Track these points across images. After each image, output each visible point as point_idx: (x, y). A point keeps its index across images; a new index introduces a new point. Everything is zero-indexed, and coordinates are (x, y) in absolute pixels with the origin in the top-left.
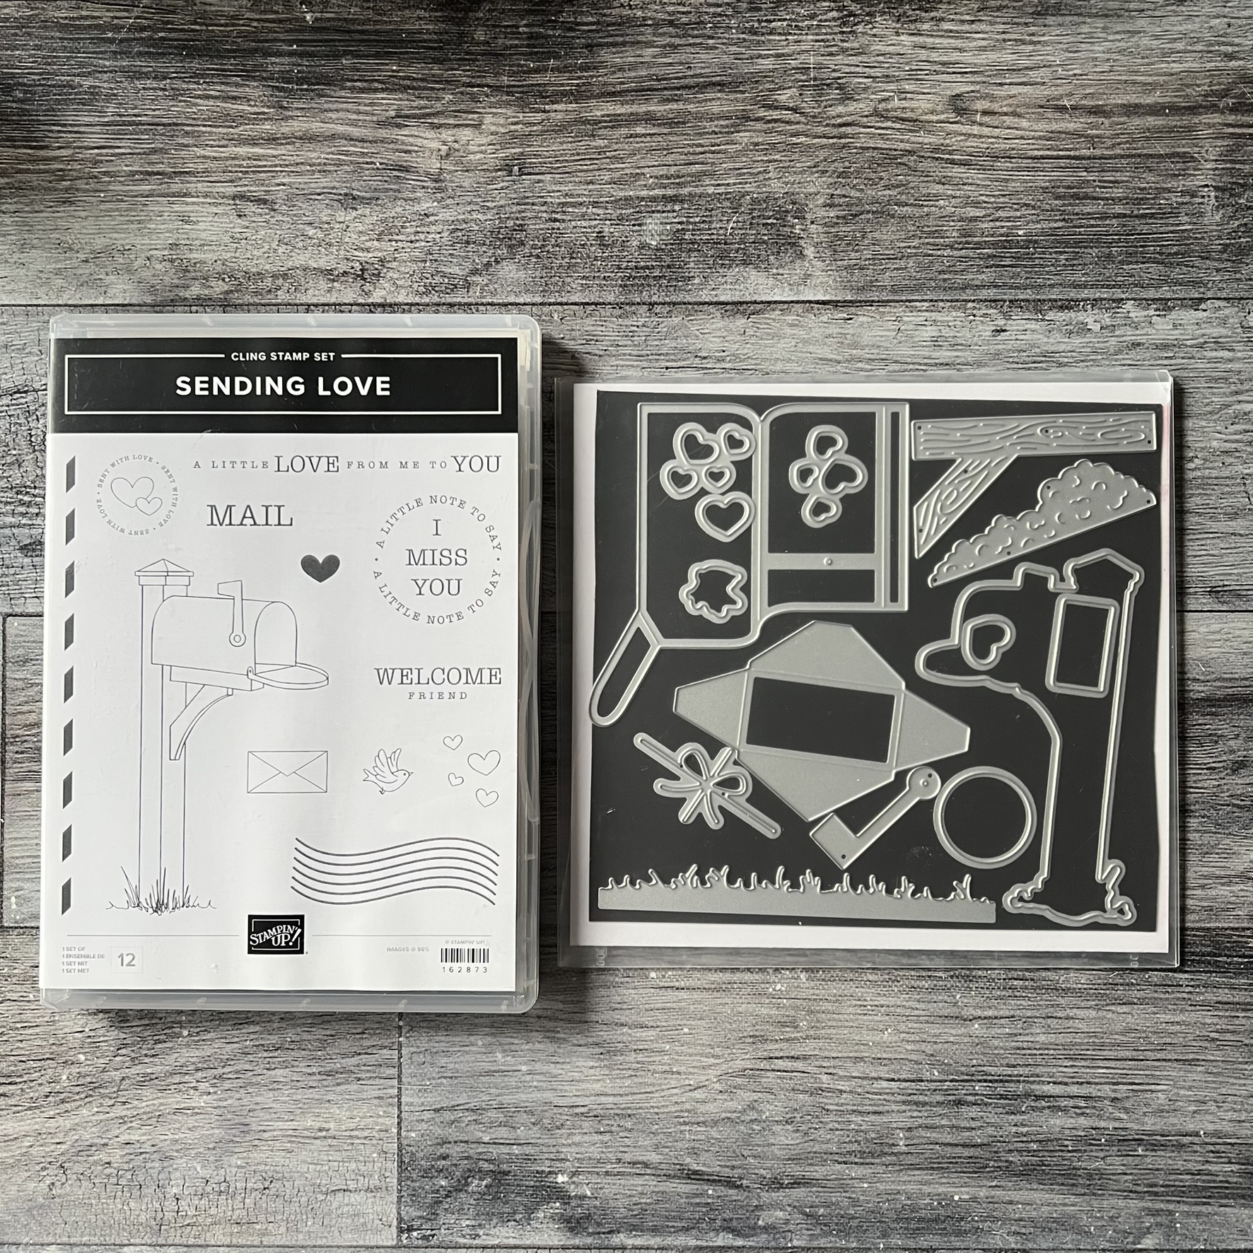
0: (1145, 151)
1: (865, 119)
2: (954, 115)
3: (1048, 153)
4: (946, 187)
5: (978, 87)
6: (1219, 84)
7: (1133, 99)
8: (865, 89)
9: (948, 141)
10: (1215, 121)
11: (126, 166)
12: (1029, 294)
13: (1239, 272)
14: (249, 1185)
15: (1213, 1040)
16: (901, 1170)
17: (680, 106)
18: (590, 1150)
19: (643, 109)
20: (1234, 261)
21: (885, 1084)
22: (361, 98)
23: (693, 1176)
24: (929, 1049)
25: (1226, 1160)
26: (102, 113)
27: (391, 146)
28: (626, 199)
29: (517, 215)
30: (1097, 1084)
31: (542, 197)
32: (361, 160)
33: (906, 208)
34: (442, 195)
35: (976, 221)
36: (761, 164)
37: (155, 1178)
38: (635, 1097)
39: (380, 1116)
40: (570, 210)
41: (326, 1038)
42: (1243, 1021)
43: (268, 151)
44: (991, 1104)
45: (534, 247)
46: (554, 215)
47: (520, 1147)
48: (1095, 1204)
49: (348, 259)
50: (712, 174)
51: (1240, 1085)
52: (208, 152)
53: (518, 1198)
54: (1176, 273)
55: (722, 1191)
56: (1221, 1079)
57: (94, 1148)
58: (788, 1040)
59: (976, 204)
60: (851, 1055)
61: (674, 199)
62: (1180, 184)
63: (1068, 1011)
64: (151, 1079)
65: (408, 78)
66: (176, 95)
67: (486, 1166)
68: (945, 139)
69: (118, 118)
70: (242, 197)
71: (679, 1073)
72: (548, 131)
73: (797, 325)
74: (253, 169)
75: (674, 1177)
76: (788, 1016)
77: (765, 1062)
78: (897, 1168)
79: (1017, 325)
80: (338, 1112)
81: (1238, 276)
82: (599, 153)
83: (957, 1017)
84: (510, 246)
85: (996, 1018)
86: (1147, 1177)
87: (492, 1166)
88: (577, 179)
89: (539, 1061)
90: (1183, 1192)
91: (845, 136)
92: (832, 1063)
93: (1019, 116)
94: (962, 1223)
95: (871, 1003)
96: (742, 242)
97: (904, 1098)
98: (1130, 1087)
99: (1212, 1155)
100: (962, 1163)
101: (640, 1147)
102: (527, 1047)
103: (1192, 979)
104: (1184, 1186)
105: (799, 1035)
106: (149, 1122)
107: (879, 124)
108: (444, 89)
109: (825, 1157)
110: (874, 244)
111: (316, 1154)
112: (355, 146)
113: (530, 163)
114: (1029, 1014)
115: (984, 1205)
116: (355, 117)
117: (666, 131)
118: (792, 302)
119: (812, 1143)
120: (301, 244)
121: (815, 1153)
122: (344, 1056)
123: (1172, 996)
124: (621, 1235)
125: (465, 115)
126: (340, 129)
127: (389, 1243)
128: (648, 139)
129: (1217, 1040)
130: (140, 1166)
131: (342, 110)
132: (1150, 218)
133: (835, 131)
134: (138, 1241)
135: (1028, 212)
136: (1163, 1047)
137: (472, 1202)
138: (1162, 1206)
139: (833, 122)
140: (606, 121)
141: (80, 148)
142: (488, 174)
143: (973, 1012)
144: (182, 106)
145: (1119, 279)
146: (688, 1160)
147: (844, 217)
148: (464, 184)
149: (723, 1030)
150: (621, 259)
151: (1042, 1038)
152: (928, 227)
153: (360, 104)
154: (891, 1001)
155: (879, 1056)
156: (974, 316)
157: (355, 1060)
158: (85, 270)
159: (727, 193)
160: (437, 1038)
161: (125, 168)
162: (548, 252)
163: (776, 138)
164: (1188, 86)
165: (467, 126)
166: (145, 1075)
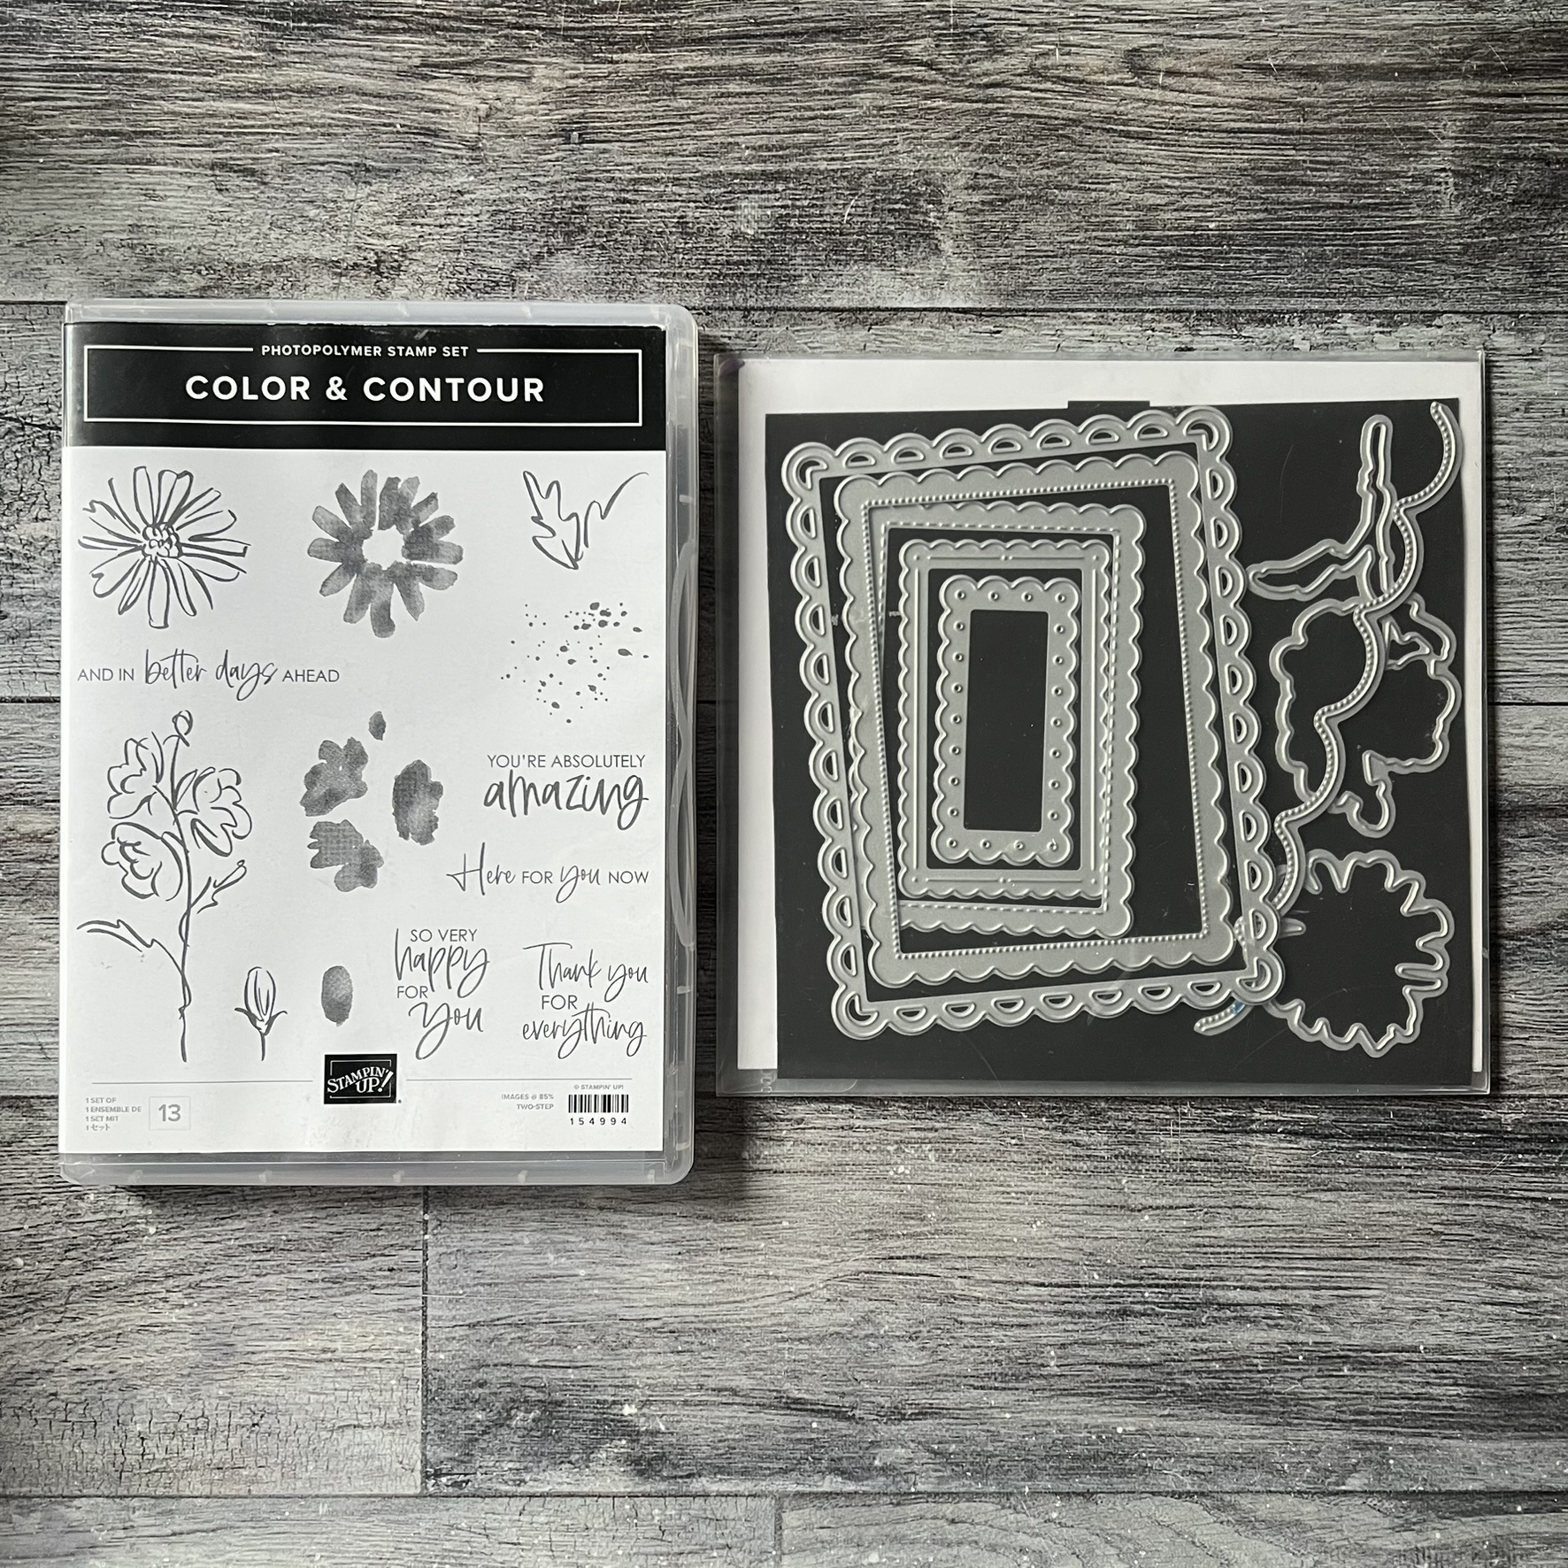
0: (1368, 125)
1: (1018, 79)
2: (1130, 75)
3: (1248, 125)
4: (1120, 166)
5: (1160, 40)
6: (1461, 41)
7: (1355, 59)
8: (1018, 41)
9: (1122, 108)
10: (1457, 87)
11: (72, 123)
12: (1221, 304)
13: (1483, 279)
14: (234, 1421)
15: (1437, 1234)
16: (1052, 1397)
17: (785, 57)
18: (665, 1374)
19: (737, 61)
20: (1476, 266)
21: (1033, 1290)
22: (376, 40)
23: (794, 1405)
24: (1087, 1246)
25: (1451, 1381)
26: (41, 55)
27: (416, 103)
28: (715, 176)
29: (577, 194)
30: (1295, 1288)
31: (609, 171)
32: (377, 121)
33: (1068, 193)
34: (481, 167)
35: (1156, 210)
36: (887, 133)
37: (114, 1413)
38: (721, 1307)
39: (400, 1333)
40: (644, 188)
41: (331, 1236)
42: (1474, 1211)
43: (257, 107)
44: (1163, 1314)
45: (598, 235)
46: (623, 195)
47: (576, 1371)
48: (1290, 1435)
49: (359, 248)
50: (824, 145)
51: (1469, 1289)
52: (180, 107)
53: (574, 1435)
54: (1404, 280)
55: (830, 1423)
56: (1445, 1282)
57: (36, 1376)
58: (912, 1236)
59: (1156, 189)
60: (991, 1254)
61: (777, 176)
62: (1412, 167)
63: (1260, 1199)
64: (109, 1289)
65: (438, 16)
66: (137, 31)
67: (533, 1395)
68: (1118, 105)
69: (62, 62)
70: (223, 166)
71: (777, 1278)
72: (616, 87)
73: (930, 339)
74: (238, 129)
75: (770, 1406)
76: (913, 1206)
77: (883, 1263)
78: (1047, 1394)
79: (1206, 342)
80: (347, 1328)
81: (1481, 284)
82: (681, 117)
83: (1122, 1207)
84: (567, 234)
85: (1171, 1207)
86: (1354, 1402)
87: (541, 1395)
88: (653, 149)
89: (601, 1263)
90: (1398, 1421)
91: (993, 100)
92: (968, 1263)
93: (1212, 77)
94: (1127, 1461)
95: (1016, 1189)
96: (862, 232)
97: (1056, 1307)
98: (1336, 1293)
99: (1433, 1375)
100: (1128, 1387)
101: (727, 1369)
102: (586, 1246)
103: (1413, 1160)
104: (1399, 1414)
105: (926, 1229)
106: (107, 1343)
107: (1036, 85)
108: (483, 31)
109: (958, 1381)
110: (1028, 238)
111: (318, 1381)
112: (370, 103)
113: (593, 128)
114: (1212, 1202)
115: (1154, 1439)
116: (369, 65)
117: (766, 89)
118: (925, 309)
119: (941, 1364)
120: (299, 228)
121: (946, 1375)
122: (354, 1258)
123: (1388, 1180)
124: (703, 1479)
125: (512, 66)
126: (350, 80)
127: (412, 1492)
128: (744, 99)
129: (1442, 1233)
130: (93, 1398)
131: (352, 55)
132: (1373, 210)
133: (981, 94)
134: (92, 1491)
135: (1221, 200)
136: (1376, 1243)
137: (516, 1439)
138: (1372, 1438)
139: (978, 81)
140: (690, 76)
141: (12, 99)
142: (540, 141)
143: (1142, 1200)
144: (144, 47)
145: (1334, 285)
146: (787, 1386)
147: (991, 203)
148: (508, 154)
149: (833, 1223)
150: (708, 251)
151: (1227, 1233)
152: (1097, 216)
153: (375, 48)
154: (1043, 1187)
155: (1025, 1255)
156: (1153, 330)
157: (369, 1263)
158: (20, 257)
159: (843, 170)
160: (473, 1236)
161: (71, 126)
162: (616, 240)
163: (904, 101)
164: (1423, 43)
165: (512, 79)
166: (101, 1283)
